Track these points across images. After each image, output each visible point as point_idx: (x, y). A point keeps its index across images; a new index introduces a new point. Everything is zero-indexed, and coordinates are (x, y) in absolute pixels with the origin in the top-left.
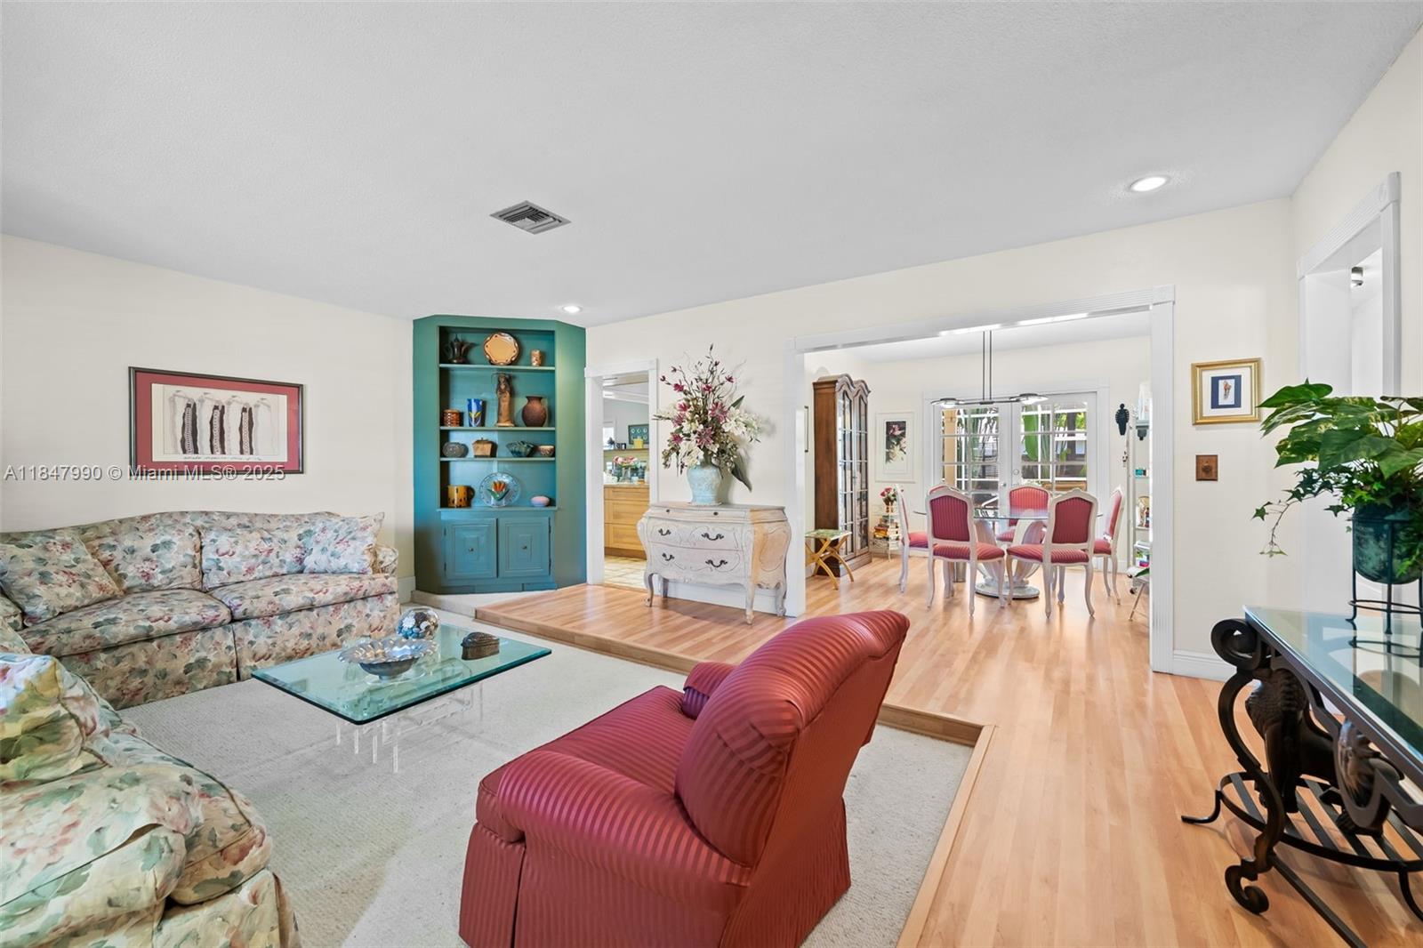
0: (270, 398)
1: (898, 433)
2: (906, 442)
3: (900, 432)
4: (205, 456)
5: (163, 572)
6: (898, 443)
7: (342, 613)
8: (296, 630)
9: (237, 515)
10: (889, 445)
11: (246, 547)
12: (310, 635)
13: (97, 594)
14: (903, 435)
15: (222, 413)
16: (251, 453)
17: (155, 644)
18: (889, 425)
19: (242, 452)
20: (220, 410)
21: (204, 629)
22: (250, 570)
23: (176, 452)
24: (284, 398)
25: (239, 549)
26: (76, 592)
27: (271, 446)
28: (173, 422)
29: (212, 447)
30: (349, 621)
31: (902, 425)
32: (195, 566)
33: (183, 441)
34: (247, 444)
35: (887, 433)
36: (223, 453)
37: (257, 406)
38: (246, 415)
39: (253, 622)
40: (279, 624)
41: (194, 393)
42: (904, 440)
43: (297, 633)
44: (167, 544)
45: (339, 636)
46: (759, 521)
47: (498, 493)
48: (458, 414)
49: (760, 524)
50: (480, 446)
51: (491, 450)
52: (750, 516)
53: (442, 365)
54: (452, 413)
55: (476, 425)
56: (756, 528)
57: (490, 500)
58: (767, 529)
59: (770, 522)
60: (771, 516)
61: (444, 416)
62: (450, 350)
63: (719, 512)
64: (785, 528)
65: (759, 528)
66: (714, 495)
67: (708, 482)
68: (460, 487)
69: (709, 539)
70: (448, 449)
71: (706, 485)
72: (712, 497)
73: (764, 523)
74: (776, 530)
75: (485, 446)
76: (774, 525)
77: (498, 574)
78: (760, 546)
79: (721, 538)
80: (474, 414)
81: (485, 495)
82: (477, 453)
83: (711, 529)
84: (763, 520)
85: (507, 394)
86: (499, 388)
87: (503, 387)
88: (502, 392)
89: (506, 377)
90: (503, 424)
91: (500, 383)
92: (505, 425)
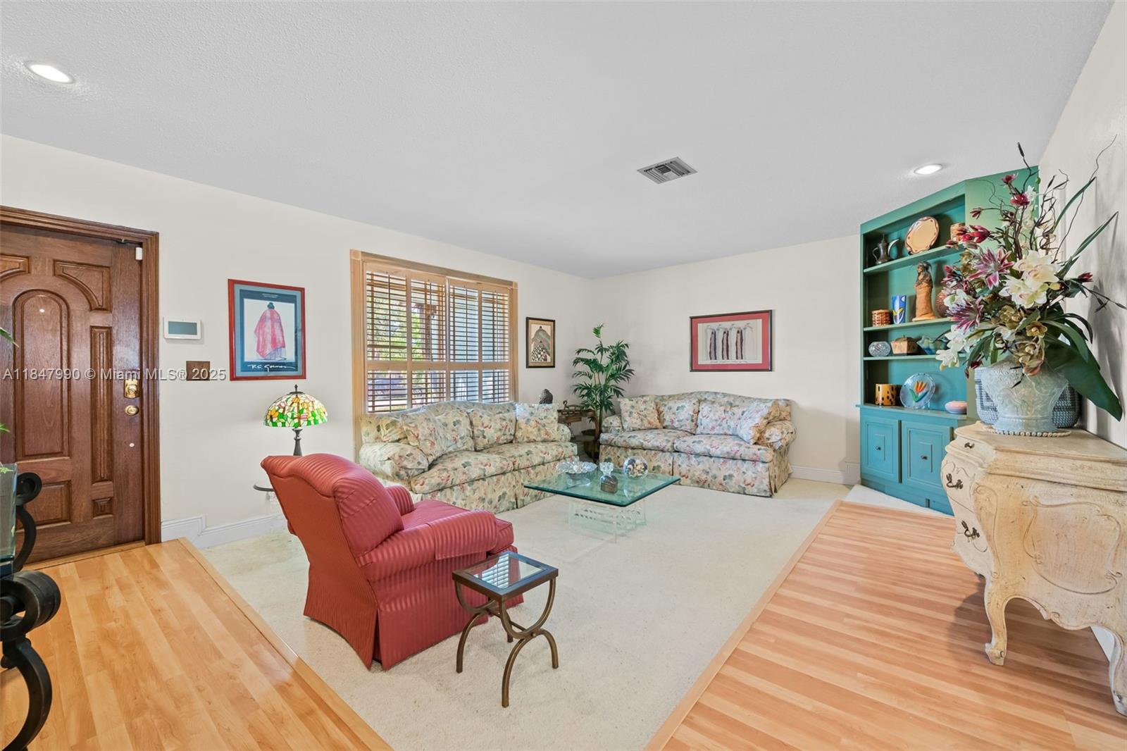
0: (752, 322)
4: (720, 361)
5: (678, 421)
7: (728, 465)
8: (701, 467)
9: (729, 395)
11: (714, 415)
12: (708, 472)
13: (647, 425)
15: (728, 335)
16: (742, 358)
17: (645, 452)
19: (737, 358)
20: (727, 333)
21: (663, 451)
22: (713, 428)
23: (707, 359)
24: (759, 322)
25: (711, 415)
26: (639, 422)
27: (753, 355)
28: (706, 343)
29: (723, 356)
30: (731, 472)
32: (692, 421)
33: (710, 353)
34: (740, 355)
36: (728, 359)
37: (745, 329)
38: (739, 335)
39: (683, 455)
40: (693, 459)
41: (714, 325)
43: (701, 469)
44: (683, 407)
45: (724, 480)
46: (1017, 474)
47: (918, 394)
48: (886, 313)
49: (1017, 480)
50: (898, 344)
51: (909, 347)
52: (992, 459)
53: (866, 271)
54: (879, 313)
55: (899, 321)
56: (995, 484)
57: (910, 401)
58: (1037, 495)
59: (1060, 483)
60: (1070, 471)
61: (872, 317)
62: (878, 252)
63: (977, 445)
64: (1112, 509)
65: (1008, 487)
66: (1020, 416)
67: (1001, 391)
68: (885, 385)
69: (950, 484)
70: (872, 349)
71: (999, 398)
72: (1016, 418)
73: (1034, 482)
74: (1069, 504)
75: (902, 344)
76: (1069, 494)
77: (901, 480)
78: (1013, 522)
79: (961, 487)
80: (897, 311)
81: (906, 394)
82: (895, 352)
83: (956, 469)
84: (1033, 473)
85: (925, 284)
86: (918, 279)
87: (921, 277)
88: (919, 284)
89: (923, 266)
90: (920, 319)
91: (919, 274)
92: (921, 319)
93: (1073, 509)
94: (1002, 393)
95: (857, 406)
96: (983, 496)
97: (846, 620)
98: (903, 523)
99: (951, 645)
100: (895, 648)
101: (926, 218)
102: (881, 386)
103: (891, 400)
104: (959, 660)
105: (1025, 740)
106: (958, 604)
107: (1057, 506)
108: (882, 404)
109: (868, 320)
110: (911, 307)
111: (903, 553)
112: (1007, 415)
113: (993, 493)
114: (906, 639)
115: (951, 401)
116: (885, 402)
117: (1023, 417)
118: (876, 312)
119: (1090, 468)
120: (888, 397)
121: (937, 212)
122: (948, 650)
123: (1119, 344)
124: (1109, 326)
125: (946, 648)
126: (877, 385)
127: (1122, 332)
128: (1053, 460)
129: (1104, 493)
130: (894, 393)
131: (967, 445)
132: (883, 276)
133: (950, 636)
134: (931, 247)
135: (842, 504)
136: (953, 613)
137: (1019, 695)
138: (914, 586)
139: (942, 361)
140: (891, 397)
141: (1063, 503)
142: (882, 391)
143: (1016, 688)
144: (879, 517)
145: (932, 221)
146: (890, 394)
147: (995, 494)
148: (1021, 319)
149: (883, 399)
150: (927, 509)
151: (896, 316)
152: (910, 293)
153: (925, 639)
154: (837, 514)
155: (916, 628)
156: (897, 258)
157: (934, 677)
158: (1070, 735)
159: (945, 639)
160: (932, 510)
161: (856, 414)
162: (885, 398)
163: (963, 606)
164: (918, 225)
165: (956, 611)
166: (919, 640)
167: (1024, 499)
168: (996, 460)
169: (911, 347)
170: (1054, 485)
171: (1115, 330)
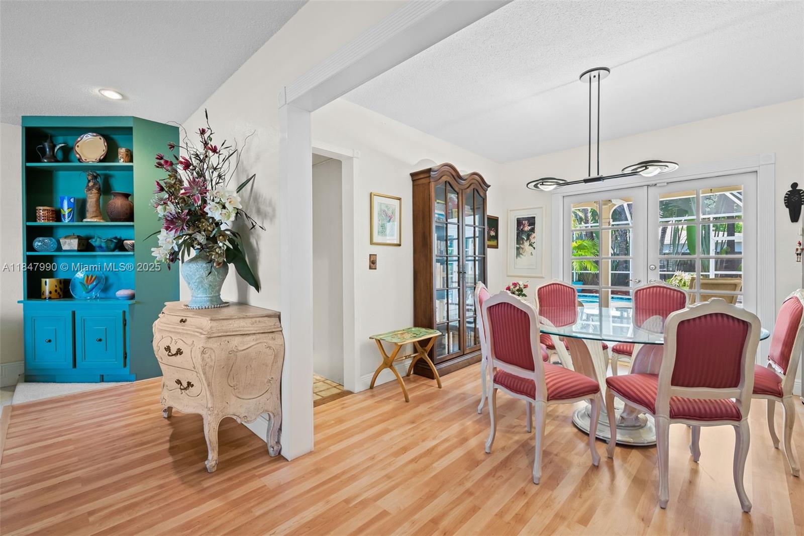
1: (527, 228)
2: (536, 237)
3: (530, 228)
6: (528, 239)
10: (519, 240)
14: (533, 230)
18: (519, 222)
31: (532, 221)
35: (518, 229)
42: (533, 235)
46: (225, 334)
47: (88, 286)
48: (52, 211)
49: (224, 339)
50: (68, 241)
51: (79, 244)
52: (209, 327)
53: (29, 164)
54: (45, 210)
55: (67, 221)
56: (213, 344)
57: (79, 292)
58: (237, 345)
59: (246, 334)
60: (251, 326)
61: (36, 213)
62: (43, 150)
63: (188, 319)
64: (271, 343)
65: (220, 344)
66: (208, 295)
67: (196, 279)
68: (52, 280)
69: (170, 354)
70: (37, 244)
71: (195, 284)
72: (205, 297)
73: (234, 337)
74: (253, 346)
75: (72, 241)
76: (252, 340)
77: (75, 365)
78: (223, 367)
79: (181, 353)
80: (66, 210)
81: (74, 287)
82: (65, 247)
83: (174, 341)
84: (233, 332)
85: (94, 191)
86: (88, 185)
87: (91, 184)
88: (89, 189)
89: (93, 175)
90: (89, 220)
91: (89, 181)
92: (92, 220)
93: (255, 348)
94: (197, 281)
95: (19, 302)
96: (207, 355)
97: (91, 519)
98: (89, 403)
99: (182, 478)
100: (147, 511)
101: (95, 134)
102: (48, 280)
103: (59, 293)
104: (192, 486)
105: (252, 507)
106: (167, 446)
107: (247, 349)
108: (50, 298)
109: (30, 214)
110: (80, 210)
111: (106, 428)
112: (199, 296)
113: (212, 351)
114: (152, 497)
115: (121, 290)
116: (54, 295)
117: (209, 296)
118: (42, 208)
119: (259, 322)
120: (56, 291)
121: (105, 133)
122: (183, 484)
123: (257, 250)
124: (249, 239)
125: (180, 483)
126: (43, 280)
127: (259, 243)
128: (241, 321)
129: (266, 335)
130: (62, 286)
131: (182, 321)
132: (48, 174)
133: (178, 472)
134: (101, 161)
135: (14, 408)
136: (169, 454)
137: (234, 482)
138: (129, 451)
139: (156, 257)
140: (59, 290)
141: (250, 345)
142: (48, 285)
143: (230, 479)
144: (62, 406)
145: (100, 139)
146: (58, 287)
147: (214, 351)
148: (214, 229)
149: (50, 293)
150: (102, 383)
151: (64, 215)
152: (80, 196)
153: (163, 487)
154: (15, 421)
155: (153, 483)
156: (63, 161)
157: (187, 510)
158: (265, 485)
159: (174, 477)
160: (106, 383)
161: (17, 310)
162: (53, 292)
163: (172, 445)
164: (88, 137)
165: (170, 452)
166: (160, 490)
167: (230, 350)
168: (211, 327)
169: (81, 244)
170: (244, 336)
171: (253, 241)
